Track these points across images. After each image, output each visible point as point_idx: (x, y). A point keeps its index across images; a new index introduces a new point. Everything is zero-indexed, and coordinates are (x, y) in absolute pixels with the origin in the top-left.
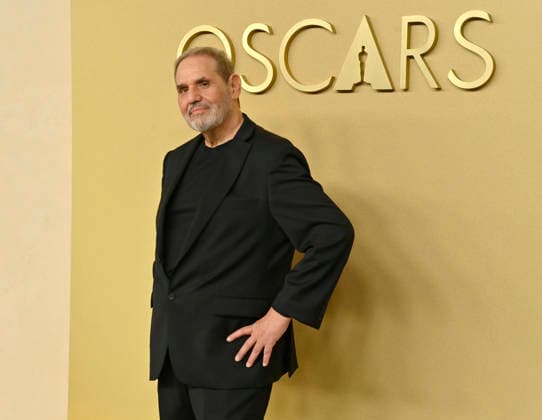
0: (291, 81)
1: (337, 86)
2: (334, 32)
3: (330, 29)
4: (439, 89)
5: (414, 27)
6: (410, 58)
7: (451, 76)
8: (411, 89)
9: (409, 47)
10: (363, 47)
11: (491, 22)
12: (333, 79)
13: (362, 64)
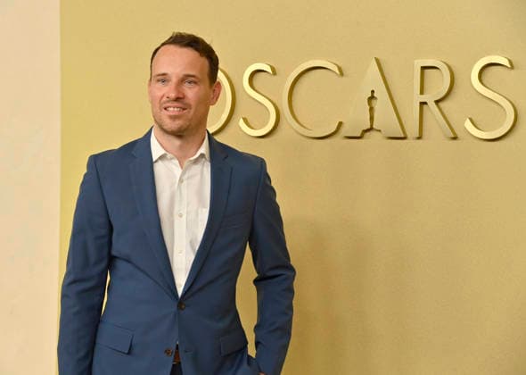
0: (296, 125)
1: (345, 131)
2: (342, 74)
3: (337, 72)
4: (455, 138)
5: (427, 71)
6: (423, 104)
7: (468, 125)
8: (423, 137)
9: (422, 93)
10: (373, 92)
12: (340, 124)
13: (371, 109)
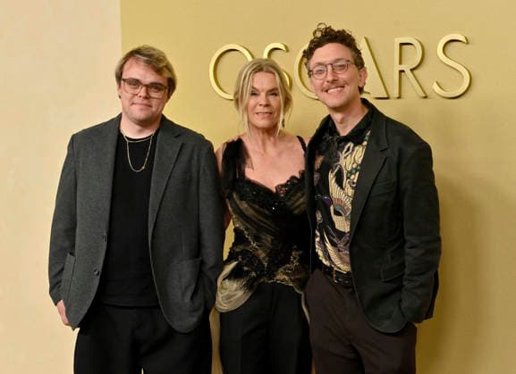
0: (305, 90)
4: (426, 97)
5: (404, 47)
6: (401, 71)
8: (402, 97)
9: (400, 63)
11: (468, 43)
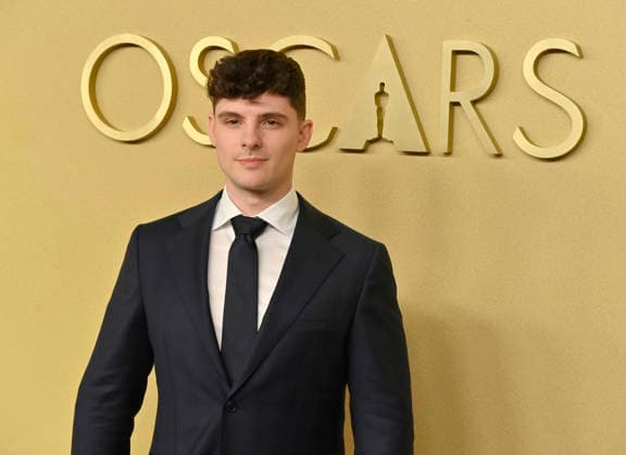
1: (341, 141)
2: (337, 57)
3: (332, 56)
4: (499, 156)
5: (461, 57)
6: (454, 104)
7: (518, 138)
8: (454, 153)
9: (453, 88)
10: (382, 85)
11: (581, 57)
12: (334, 130)
13: (380, 111)
